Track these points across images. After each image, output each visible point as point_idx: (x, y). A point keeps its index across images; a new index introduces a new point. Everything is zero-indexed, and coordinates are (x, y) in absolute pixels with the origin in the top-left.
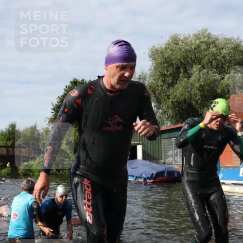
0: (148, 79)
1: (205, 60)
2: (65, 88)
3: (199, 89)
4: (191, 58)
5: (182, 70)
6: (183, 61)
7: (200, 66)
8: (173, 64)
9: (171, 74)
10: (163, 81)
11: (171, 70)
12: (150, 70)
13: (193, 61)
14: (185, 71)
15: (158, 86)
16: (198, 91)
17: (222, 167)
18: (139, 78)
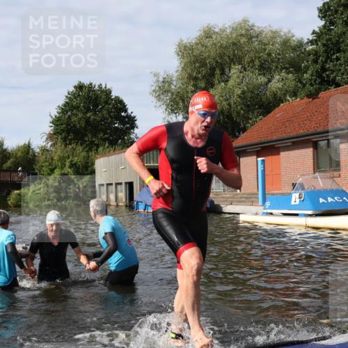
0: (174, 83)
1: (247, 59)
2: (67, 94)
3: (240, 97)
4: (229, 57)
5: (218, 72)
6: (219, 61)
7: (240, 66)
8: (206, 64)
9: (204, 77)
10: (195, 86)
11: (204, 72)
12: (177, 71)
13: (232, 60)
14: (223, 73)
15: (187, 92)
16: (239, 99)
17: (268, 194)
18: (163, 82)
